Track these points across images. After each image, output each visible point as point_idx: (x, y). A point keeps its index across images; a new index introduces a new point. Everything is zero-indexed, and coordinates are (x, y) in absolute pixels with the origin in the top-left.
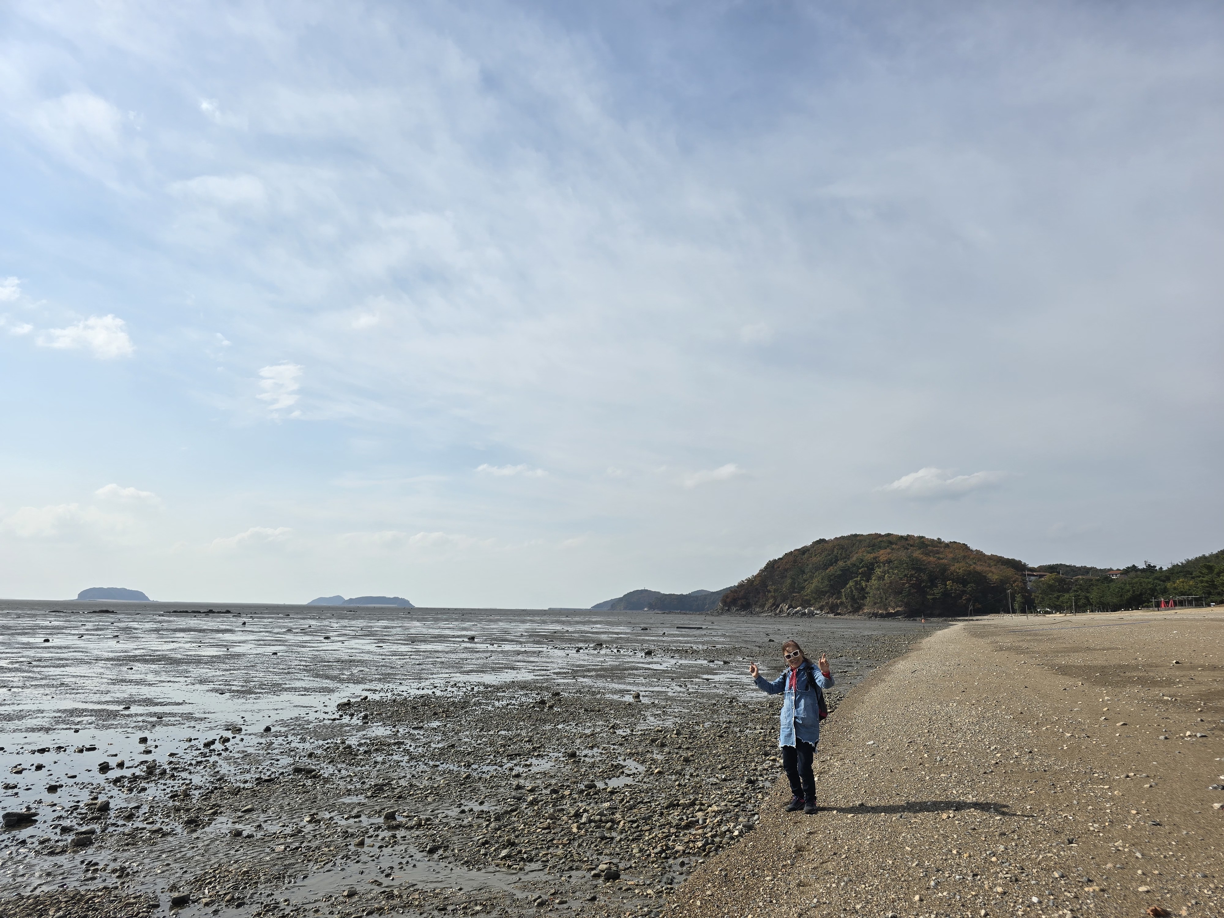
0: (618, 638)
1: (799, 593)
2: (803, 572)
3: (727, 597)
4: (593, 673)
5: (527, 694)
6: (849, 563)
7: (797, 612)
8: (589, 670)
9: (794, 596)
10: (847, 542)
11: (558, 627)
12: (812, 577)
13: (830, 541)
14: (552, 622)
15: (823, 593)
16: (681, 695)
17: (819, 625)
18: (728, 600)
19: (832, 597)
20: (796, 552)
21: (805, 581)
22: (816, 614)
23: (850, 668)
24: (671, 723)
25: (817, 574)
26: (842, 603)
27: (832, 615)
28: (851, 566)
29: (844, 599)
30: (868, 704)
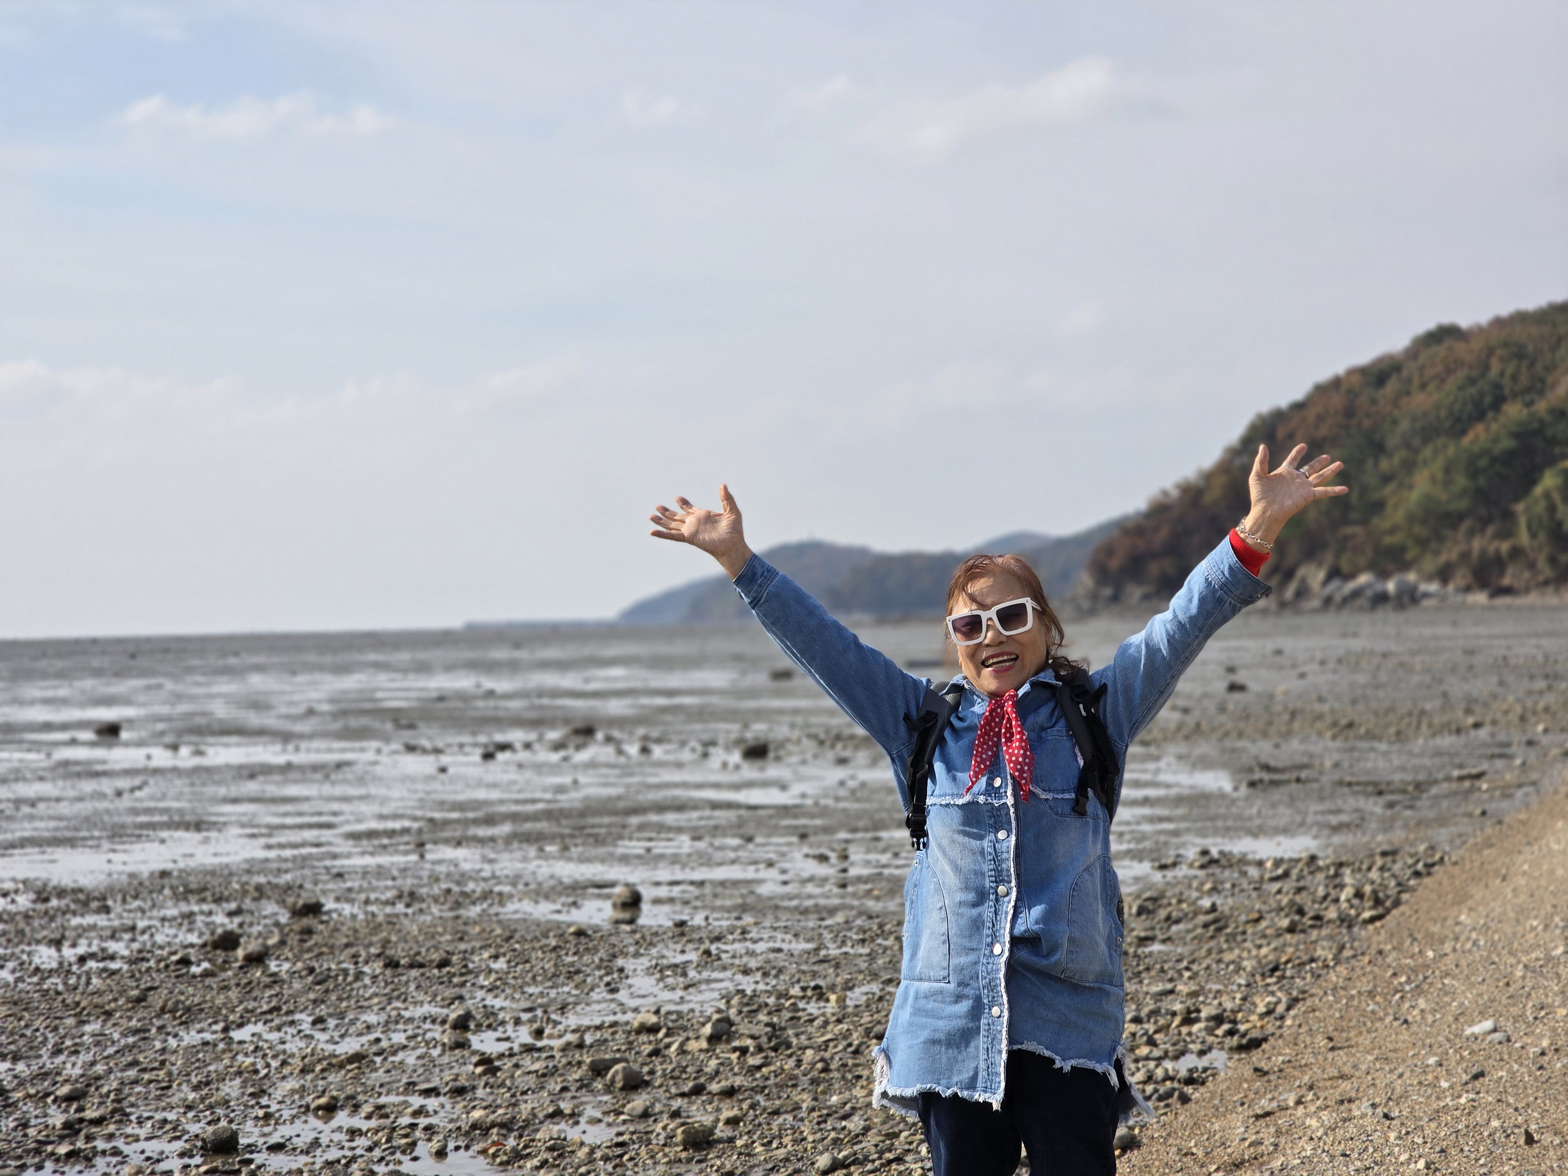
0: (664, 710)
1: (1364, 522)
2: (1379, 448)
3: (1108, 550)
4: (506, 828)
5: (190, 915)
6: (1542, 406)
7: (1356, 594)
8: (490, 820)
9: (1346, 538)
10: (1534, 330)
11: (464, 682)
12: (1409, 466)
13: (1479, 331)
14: (450, 668)
15: (1452, 520)
16: (810, 888)
17: (1427, 631)
18: (1115, 563)
19: (1482, 531)
20: (1356, 379)
21: (1387, 479)
22: (1426, 595)
23: (1499, 764)
24: (716, 995)
25: (1427, 452)
26: (1516, 553)
27: (1480, 598)
28: (1548, 418)
29: (1524, 538)
30: (1522, 881)
